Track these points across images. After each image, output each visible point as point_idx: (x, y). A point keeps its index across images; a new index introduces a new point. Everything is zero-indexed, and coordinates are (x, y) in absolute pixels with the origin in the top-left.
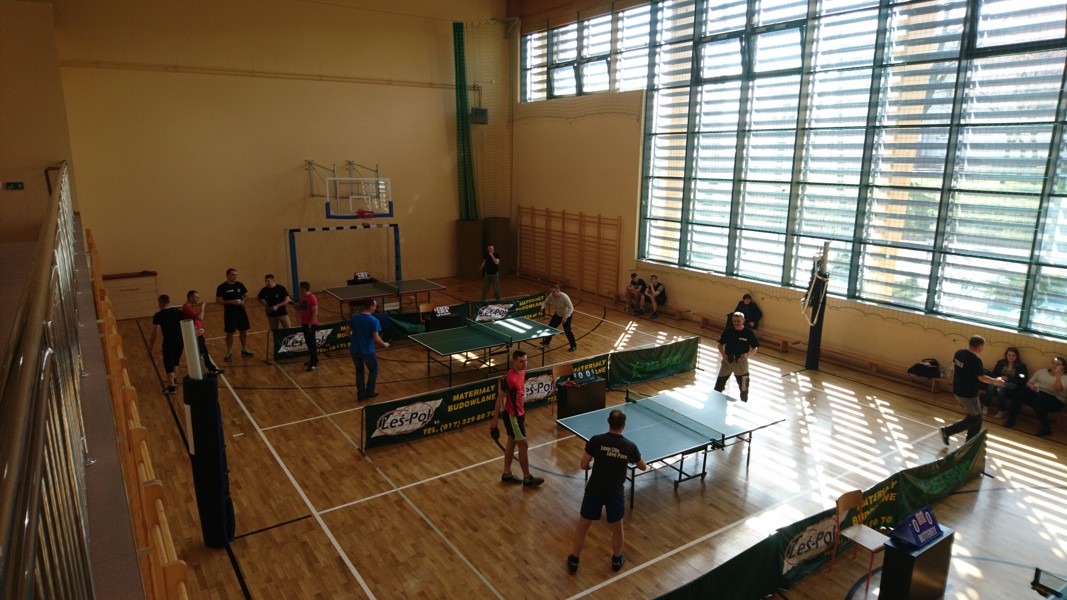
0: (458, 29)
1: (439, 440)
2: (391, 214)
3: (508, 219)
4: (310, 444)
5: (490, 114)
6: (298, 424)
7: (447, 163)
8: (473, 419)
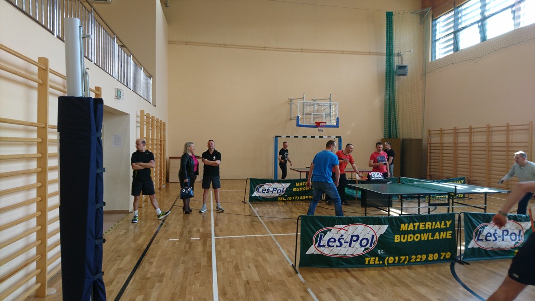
0: (389, 16)
1: (385, 273)
2: (337, 126)
3: (420, 140)
4: (248, 254)
5: (409, 69)
6: (246, 238)
7: (377, 102)
8: (424, 257)
